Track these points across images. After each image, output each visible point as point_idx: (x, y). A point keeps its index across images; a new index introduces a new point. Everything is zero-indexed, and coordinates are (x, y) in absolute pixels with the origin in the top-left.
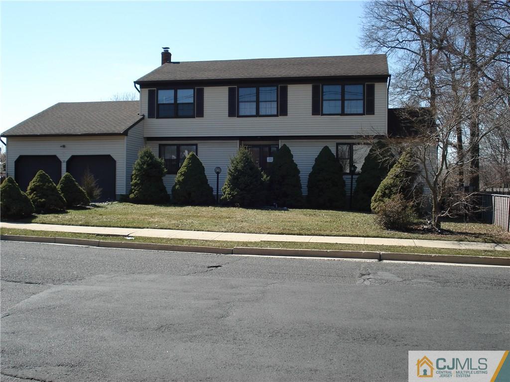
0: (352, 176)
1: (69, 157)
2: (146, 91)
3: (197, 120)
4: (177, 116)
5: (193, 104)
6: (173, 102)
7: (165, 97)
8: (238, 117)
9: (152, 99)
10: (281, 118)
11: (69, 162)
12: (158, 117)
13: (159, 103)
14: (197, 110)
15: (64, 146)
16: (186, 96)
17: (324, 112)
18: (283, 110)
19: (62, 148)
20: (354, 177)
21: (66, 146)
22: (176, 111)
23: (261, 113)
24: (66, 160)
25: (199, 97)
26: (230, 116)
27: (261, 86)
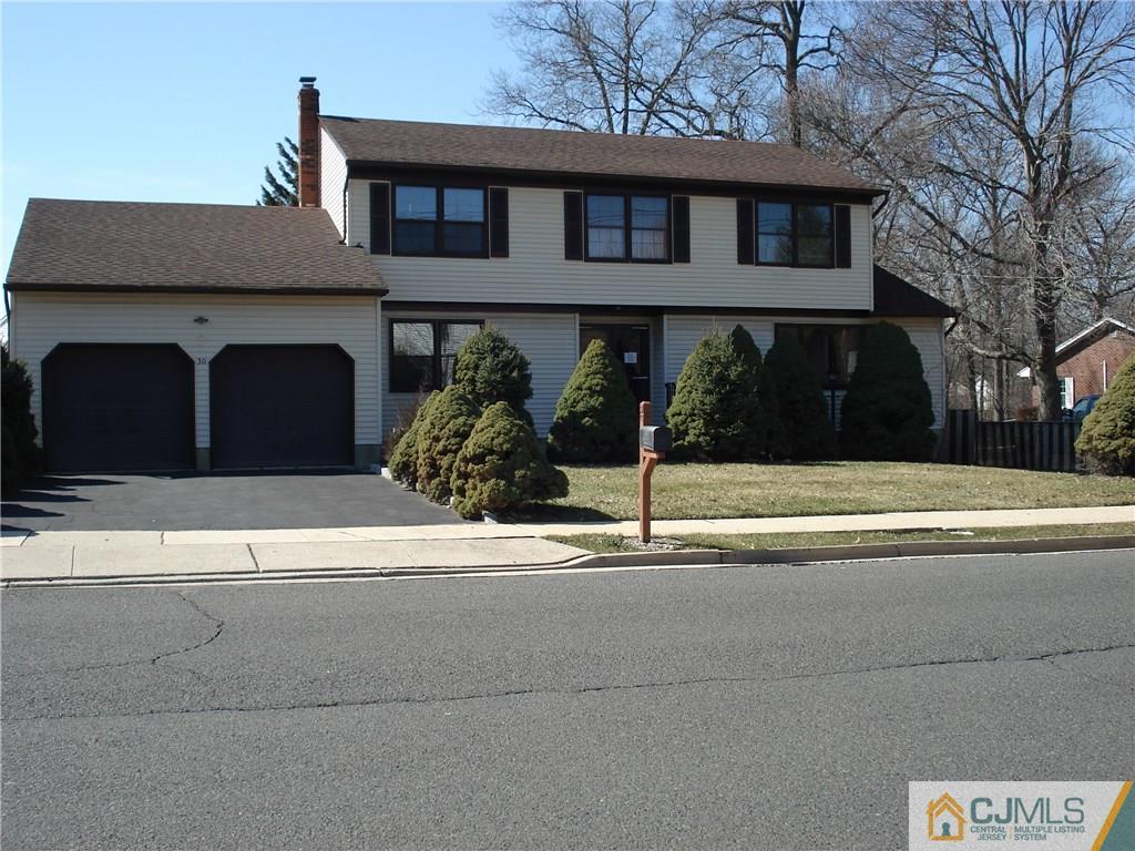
0: (833, 393)
1: (218, 350)
2: (364, 186)
3: (492, 265)
4: (440, 251)
5: (483, 225)
6: (433, 217)
7: (414, 203)
8: (586, 261)
9: (380, 205)
10: (676, 268)
11: (216, 364)
12: (396, 253)
13: (398, 216)
14: (491, 239)
15: (201, 320)
16: (466, 205)
17: (762, 259)
18: (678, 249)
19: (197, 325)
20: (837, 393)
21: (210, 320)
22: (439, 239)
23: (636, 253)
24: (210, 356)
25: (498, 210)
26: (567, 258)
27: (635, 195)
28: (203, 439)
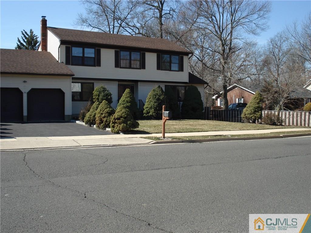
0: (180, 103)
1: (29, 90)
2: (64, 47)
3: (96, 68)
4: (83, 64)
5: (94, 58)
6: (81, 55)
7: (77, 52)
8: (120, 68)
9: (68, 52)
10: (142, 70)
11: (29, 94)
12: (72, 65)
13: (73, 55)
14: (96, 62)
15: (25, 82)
16: (90, 53)
18: (143, 66)
19: (24, 83)
20: (181, 103)
21: (27, 81)
22: (82, 61)
23: (132, 66)
24: (27, 91)
25: (98, 54)
26: (115, 67)
27: (133, 52)
28: (25, 113)
